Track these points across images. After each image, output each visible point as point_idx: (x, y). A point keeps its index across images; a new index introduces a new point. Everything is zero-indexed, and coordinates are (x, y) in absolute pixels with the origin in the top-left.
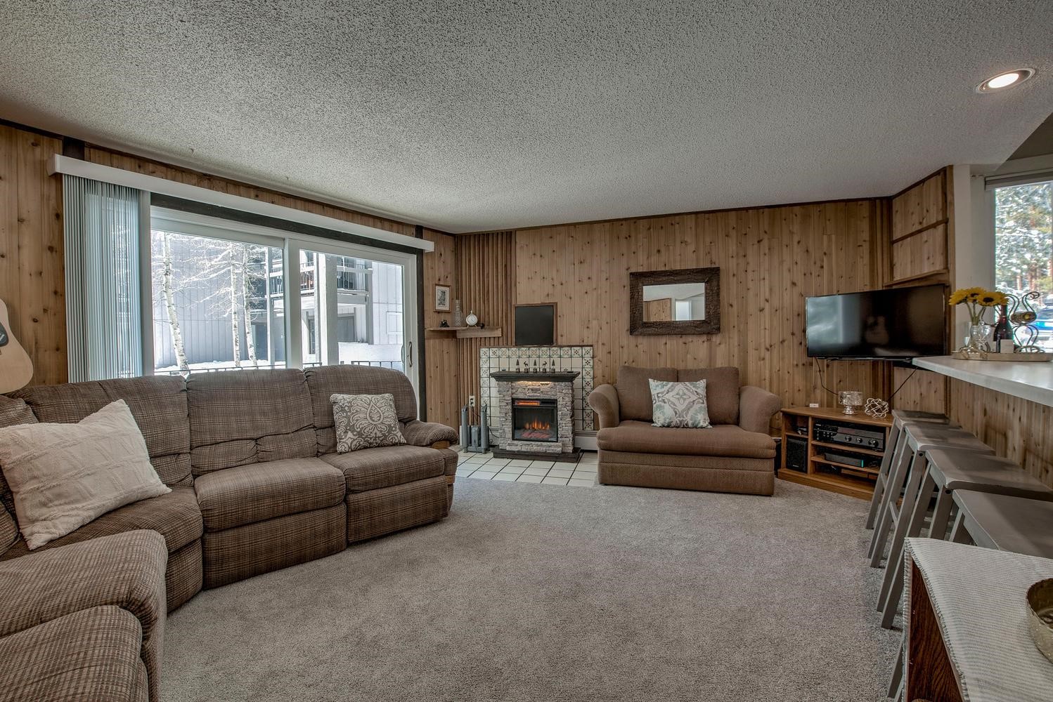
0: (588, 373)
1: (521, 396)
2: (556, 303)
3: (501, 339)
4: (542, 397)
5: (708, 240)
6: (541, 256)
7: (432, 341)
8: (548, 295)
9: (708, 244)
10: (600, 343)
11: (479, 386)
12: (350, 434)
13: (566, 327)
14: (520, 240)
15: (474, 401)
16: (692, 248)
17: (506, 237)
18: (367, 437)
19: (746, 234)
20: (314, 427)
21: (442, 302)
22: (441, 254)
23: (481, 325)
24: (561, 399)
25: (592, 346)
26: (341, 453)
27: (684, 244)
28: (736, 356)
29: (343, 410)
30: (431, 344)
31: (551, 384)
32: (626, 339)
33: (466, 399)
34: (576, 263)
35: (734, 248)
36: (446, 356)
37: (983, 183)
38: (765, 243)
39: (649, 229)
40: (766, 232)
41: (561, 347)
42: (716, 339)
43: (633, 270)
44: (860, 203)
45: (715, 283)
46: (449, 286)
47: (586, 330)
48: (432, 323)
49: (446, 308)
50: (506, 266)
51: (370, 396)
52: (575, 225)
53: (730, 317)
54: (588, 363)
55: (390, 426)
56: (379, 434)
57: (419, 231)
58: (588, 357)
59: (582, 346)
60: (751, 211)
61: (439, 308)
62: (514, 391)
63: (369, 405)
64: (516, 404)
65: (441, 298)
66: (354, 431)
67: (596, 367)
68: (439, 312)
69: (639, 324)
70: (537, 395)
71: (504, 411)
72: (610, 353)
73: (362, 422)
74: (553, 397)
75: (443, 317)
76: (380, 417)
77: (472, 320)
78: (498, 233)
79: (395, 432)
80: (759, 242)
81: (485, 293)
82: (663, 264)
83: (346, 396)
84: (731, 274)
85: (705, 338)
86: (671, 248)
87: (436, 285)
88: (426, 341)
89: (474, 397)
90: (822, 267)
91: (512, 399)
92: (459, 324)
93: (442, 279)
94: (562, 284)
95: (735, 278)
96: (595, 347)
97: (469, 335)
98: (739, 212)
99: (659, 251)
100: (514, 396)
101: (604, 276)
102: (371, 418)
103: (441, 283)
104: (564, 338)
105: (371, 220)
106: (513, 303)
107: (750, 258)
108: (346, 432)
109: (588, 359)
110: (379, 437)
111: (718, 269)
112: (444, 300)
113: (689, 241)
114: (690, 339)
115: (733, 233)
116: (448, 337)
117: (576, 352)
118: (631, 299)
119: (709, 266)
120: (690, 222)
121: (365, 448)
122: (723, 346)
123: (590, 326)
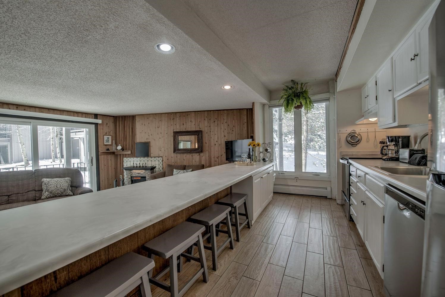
0: (161, 167)
1: (134, 176)
2: (150, 142)
3: (131, 155)
4: (141, 176)
5: (199, 121)
6: (144, 125)
7: (102, 156)
8: (147, 139)
9: (199, 122)
10: (165, 156)
11: (123, 172)
12: (47, 193)
13: (154, 150)
14: (137, 119)
15: (122, 177)
16: (194, 123)
17: (132, 118)
18: (54, 193)
19: (210, 119)
20: (35, 190)
21: (108, 141)
22: (107, 124)
23: (123, 149)
24: (147, 176)
25: (162, 157)
26: (43, 199)
27: (191, 122)
28: (208, 160)
29: (45, 184)
30: (101, 158)
31: (144, 171)
32: (173, 155)
33: (119, 177)
34: (156, 127)
35: (207, 124)
36: (110, 161)
37: (268, 107)
38: (216, 122)
39: (180, 116)
40: (216, 119)
41: (152, 157)
42: (202, 154)
43: (175, 131)
44: (244, 110)
45: (200, 136)
46: (111, 135)
47: (160, 151)
48: (102, 149)
49: (110, 143)
50: (132, 128)
51: (58, 179)
52: (156, 114)
53: (206, 146)
54: (161, 163)
55: (65, 189)
56: (59, 192)
57: (96, 116)
58: (161, 161)
59: (159, 157)
60: (211, 111)
61: (105, 144)
62: (132, 174)
63: (57, 182)
64: (132, 178)
65: (107, 140)
66: (49, 191)
67: (163, 164)
68: (106, 145)
69: (176, 150)
70: (139, 175)
71: (128, 181)
72: (168, 159)
73: (52, 188)
74: (145, 176)
75: (108, 147)
76: (61, 186)
77: (119, 148)
78: (129, 116)
79: (67, 191)
80: (214, 122)
81: (125, 138)
82: (185, 129)
83: (48, 179)
84: (206, 132)
85: (198, 154)
86: (187, 123)
87: (104, 135)
88: (100, 156)
89: (121, 176)
90: (233, 131)
91: (131, 177)
92: (114, 149)
93: (107, 133)
94: (152, 135)
95: (207, 134)
96: (163, 157)
97: (119, 153)
98: (208, 112)
99: (183, 124)
100: (132, 176)
101: (166, 132)
102: (56, 187)
103: (107, 134)
104: (153, 154)
105: (72, 114)
106: (135, 142)
107: (212, 127)
108: (45, 192)
109: (160, 162)
110: (59, 193)
111: (201, 131)
112: (109, 140)
113: (193, 121)
114: (194, 154)
115: (206, 119)
116: (110, 154)
117: (157, 159)
118: (174, 140)
119: (199, 130)
120: (193, 114)
121: (53, 197)
122: (204, 157)
123: (161, 150)
